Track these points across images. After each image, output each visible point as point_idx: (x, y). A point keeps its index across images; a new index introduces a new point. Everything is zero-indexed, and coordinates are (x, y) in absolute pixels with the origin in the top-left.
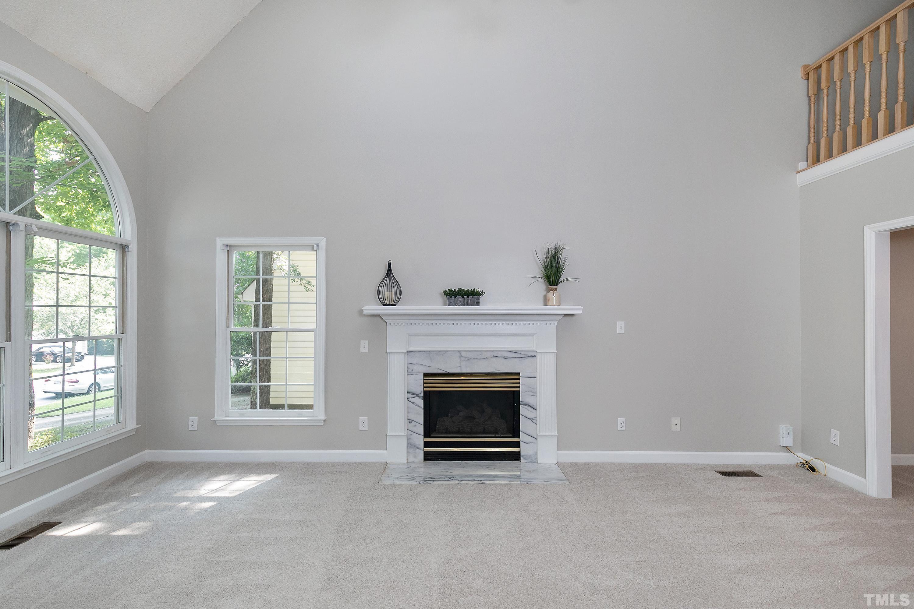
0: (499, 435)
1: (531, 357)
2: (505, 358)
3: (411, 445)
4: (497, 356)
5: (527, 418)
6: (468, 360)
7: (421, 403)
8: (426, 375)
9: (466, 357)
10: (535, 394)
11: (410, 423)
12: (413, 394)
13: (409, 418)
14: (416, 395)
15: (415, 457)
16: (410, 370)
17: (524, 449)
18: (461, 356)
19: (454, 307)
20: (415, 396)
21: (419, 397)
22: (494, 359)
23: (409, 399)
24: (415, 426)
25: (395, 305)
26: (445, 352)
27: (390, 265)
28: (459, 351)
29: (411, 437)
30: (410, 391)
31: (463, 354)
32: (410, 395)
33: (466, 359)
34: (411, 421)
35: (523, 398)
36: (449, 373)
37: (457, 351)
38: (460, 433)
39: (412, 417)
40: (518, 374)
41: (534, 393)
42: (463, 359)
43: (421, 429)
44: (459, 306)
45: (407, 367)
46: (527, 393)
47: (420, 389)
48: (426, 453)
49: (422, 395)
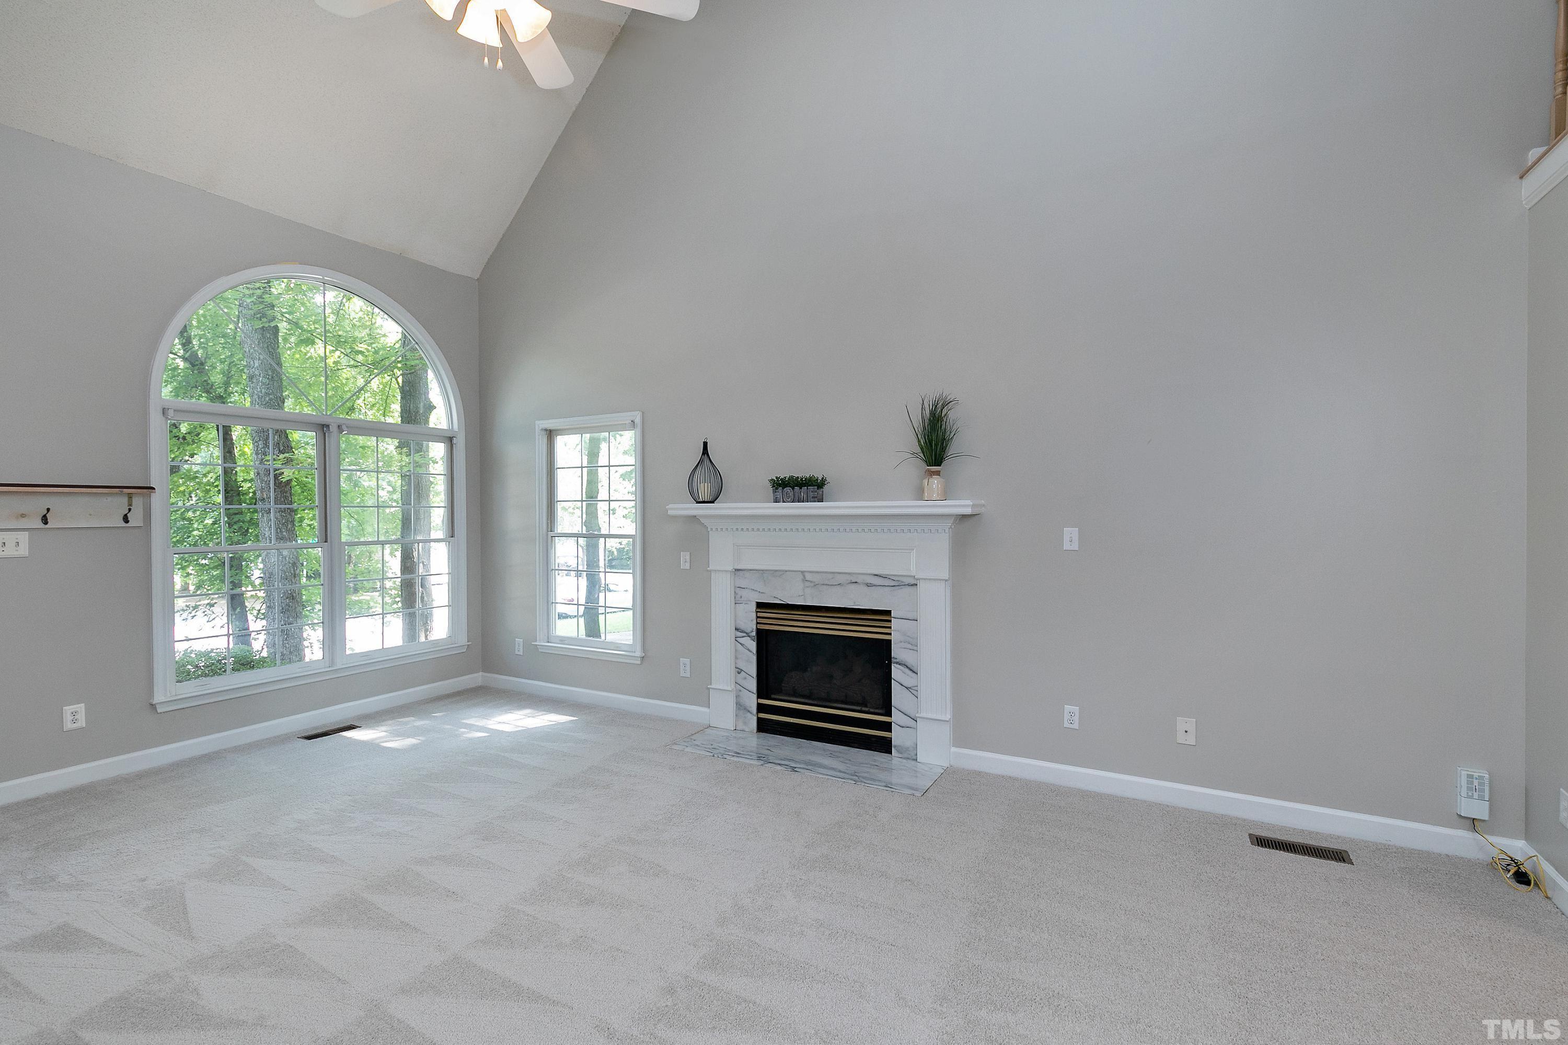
0: (866, 709)
1: (908, 585)
2: (869, 585)
3: (740, 706)
4: (856, 582)
5: (902, 685)
6: (815, 586)
7: (753, 645)
8: (760, 605)
9: (811, 582)
10: (915, 648)
11: (739, 673)
12: (742, 632)
13: (738, 666)
14: (747, 633)
15: (745, 723)
16: (738, 596)
17: (897, 736)
18: (805, 580)
19: (781, 504)
20: (745, 634)
21: (749, 636)
22: (853, 586)
23: (737, 639)
24: (745, 678)
25: (713, 502)
26: (782, 573)
27: (705, 444)
28: (802, 572)
29: (741, 693)
30: (738, 627)
31: (808, 577)
32: (739, 633)
33: (812, 584)
34: (739, 671)
35: (896, 652)
36: (788, 604)
37: (799, 571)
38: (809, 697)
39: (742, 665)
40: (888, 613)
41: (913, 645)
42: (807, 584)
43: (753, 685)
44: (789, 502)
45: (735, 592)
46: (902, 645)
47: (751, 625)
48: (760, 721)
49: (754, 634)
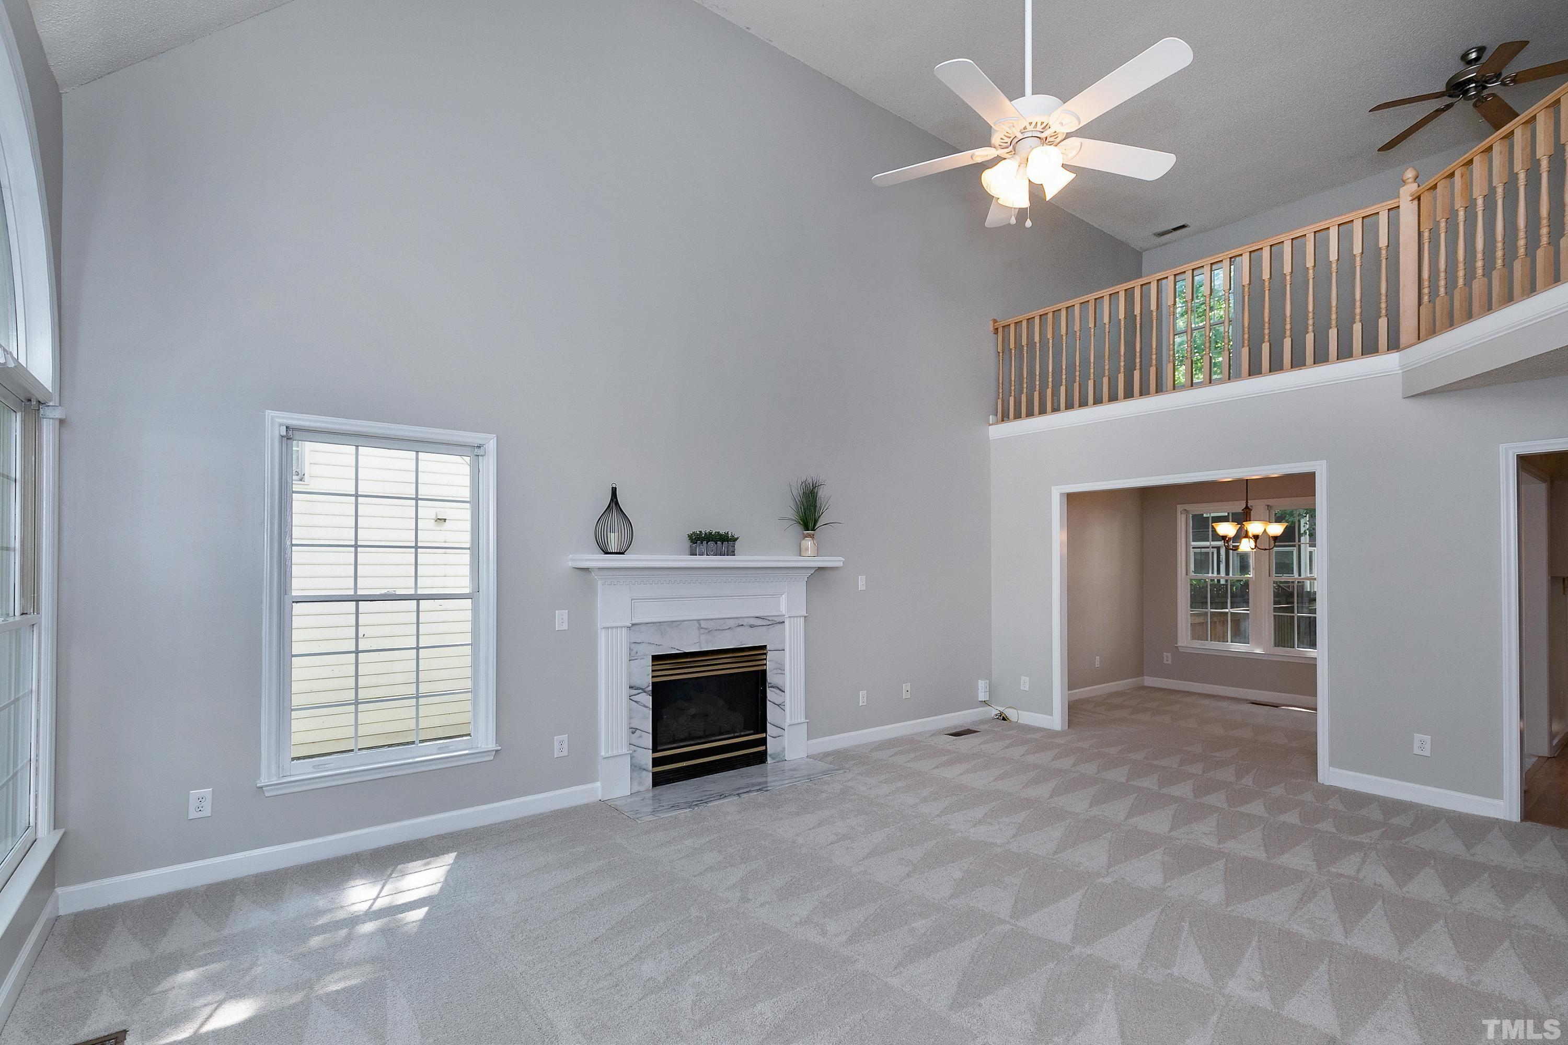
0: (738, 734)
1: (779, 623)
2: (752, 626)
3: (636, 768)
4: (742, 625)
5: (775, 704)
6: (709, 632)
7: (648, 700)
8: (655, 658)
9: (706, 629)
10: (783, 672)
11: (633, 733)
12: (638, 689)
13: (632, 726)
14: (642, 689)
15: (640, 784)
16: (633, 653)
17: (772, 746)
18: (700, 628)
19: (705, 557)
20: (640, 691)
21: (645, 692)
22: (740, 629)
23: (631, 698)
24: (641, 736)
25: (623, 553)
26: (679, 623)
27: (614, 491)
28: (698, 620)
29: (635, 754)
30: (632, 685)
31: (703, 624)
32: (634, 690)
33: (707, 631)
34: (634, 730)
35: (771, 678)
36: (685, 653)
37: (695, 620)
38: (692, 738)
39: (635, 724)
40: (765, 646)
41: (781, 670)
42: (702, 631)
43: (648, 741)
44: (712, 555)
45: (630, 648)
46: (775, 671)
47: (646, 679)
48: (655, 775)
49: (650, 688)
